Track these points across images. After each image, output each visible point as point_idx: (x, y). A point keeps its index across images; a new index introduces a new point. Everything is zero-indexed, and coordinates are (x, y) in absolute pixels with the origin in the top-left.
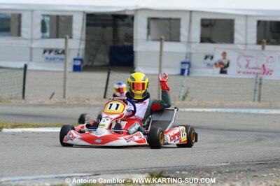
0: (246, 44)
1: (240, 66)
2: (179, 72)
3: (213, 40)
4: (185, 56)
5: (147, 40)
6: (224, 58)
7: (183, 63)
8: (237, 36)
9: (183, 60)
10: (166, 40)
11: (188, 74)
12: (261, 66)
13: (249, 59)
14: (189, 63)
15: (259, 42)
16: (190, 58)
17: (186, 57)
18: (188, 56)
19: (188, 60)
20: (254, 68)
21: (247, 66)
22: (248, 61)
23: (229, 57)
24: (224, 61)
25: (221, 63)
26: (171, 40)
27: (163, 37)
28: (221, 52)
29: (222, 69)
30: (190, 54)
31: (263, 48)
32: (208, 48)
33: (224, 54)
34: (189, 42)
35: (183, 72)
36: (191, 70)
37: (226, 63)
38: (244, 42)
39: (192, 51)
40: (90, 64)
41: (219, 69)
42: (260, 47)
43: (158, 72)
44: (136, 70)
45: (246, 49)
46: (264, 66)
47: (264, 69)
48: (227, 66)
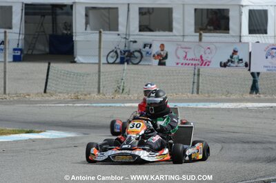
0: (184, 36)
1: (179, 58)
3: (152, 28)
4: (124, 44)
5: (86, 29)
6: (162, 50)
8: (175, 25)
16: (129, 47)
18: (127, 45)
24: (162, 53)
25: (159, 55)
26: (110, 30)
30: (129, 42)
31: (200, 40)
32: (147, 37)
33: (162, 46)
37: (164, 55)
38: (182, 34)
39: (131, 39)
40: (30, 52)
43: (97, 61)
44: (76, 60)
45: (183, 41)
46: (201, 57)
47: (202, 60)
48: (166, 57)
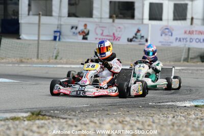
0: (101, 18)
1: (97, 34)
2: (52, 38)
3: (77, 15)
4: (56, 26)
5: (29, 14)
6: (85, 28)
7: (55, 32)
8: (95, 12)
9: (56, 29)
10: (43, 15)
11: (59, 40)
12: (112, 34)
13: (103, 29)
14: (60, 32)
15: (111, 17)
16: (61, 28)
17: (58, 28)
18: (59, 26)
19: (59, 30)
20: (107, 36)
21: (102, 34)
22: (103, 31)
23: (89, 27)
24: (85, 30)
25: (83, 32)
26: (46, 15)
27: (41, 13)
28: (83, 24)
29: (84, 36)
30: (61, 25)
31: (113, 21)
32: (74, 21)
33: (85, 25)
34: (60, 17)
35: (55, 38)
36: (61, 37)
37: (87, 32)
38: (100, 17)
39: (62, 23)
41: (81, 37)
42: (111, 20)
43: (37, 38)
44: (21, 37)
45: (101, 22)
46: (114, 34)
47: (114, 37)
48: (88, 34)
